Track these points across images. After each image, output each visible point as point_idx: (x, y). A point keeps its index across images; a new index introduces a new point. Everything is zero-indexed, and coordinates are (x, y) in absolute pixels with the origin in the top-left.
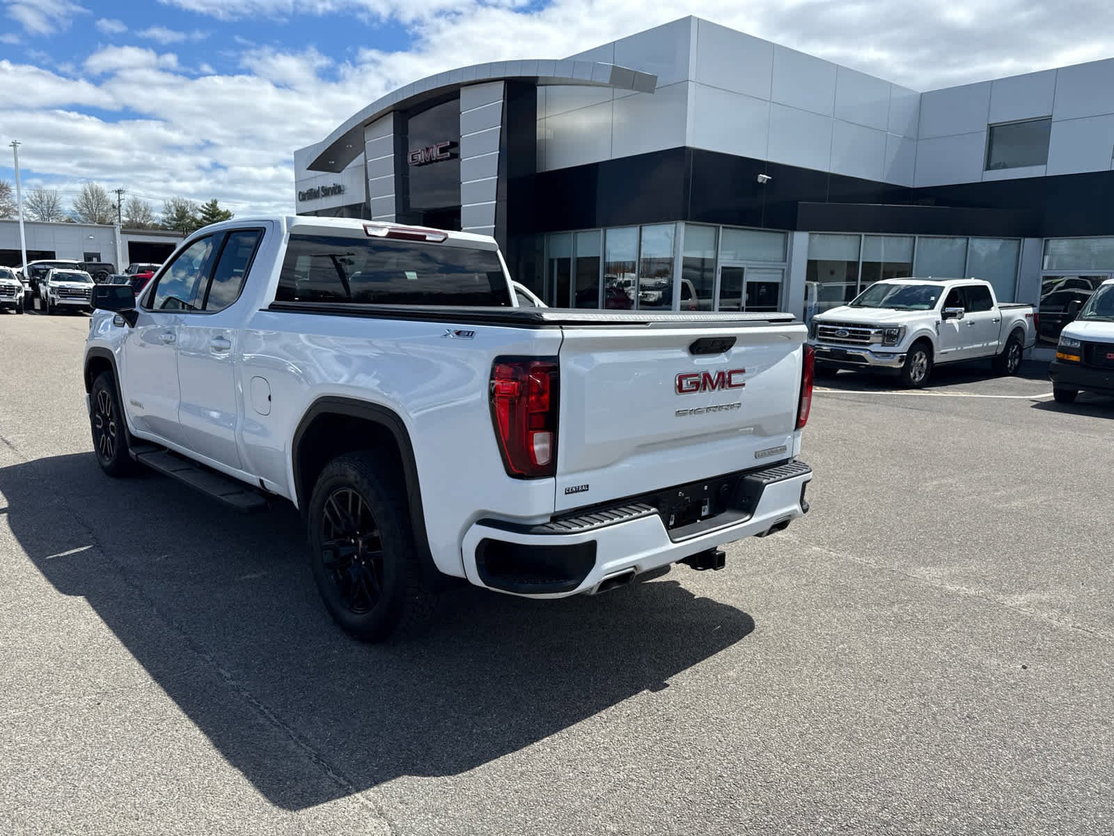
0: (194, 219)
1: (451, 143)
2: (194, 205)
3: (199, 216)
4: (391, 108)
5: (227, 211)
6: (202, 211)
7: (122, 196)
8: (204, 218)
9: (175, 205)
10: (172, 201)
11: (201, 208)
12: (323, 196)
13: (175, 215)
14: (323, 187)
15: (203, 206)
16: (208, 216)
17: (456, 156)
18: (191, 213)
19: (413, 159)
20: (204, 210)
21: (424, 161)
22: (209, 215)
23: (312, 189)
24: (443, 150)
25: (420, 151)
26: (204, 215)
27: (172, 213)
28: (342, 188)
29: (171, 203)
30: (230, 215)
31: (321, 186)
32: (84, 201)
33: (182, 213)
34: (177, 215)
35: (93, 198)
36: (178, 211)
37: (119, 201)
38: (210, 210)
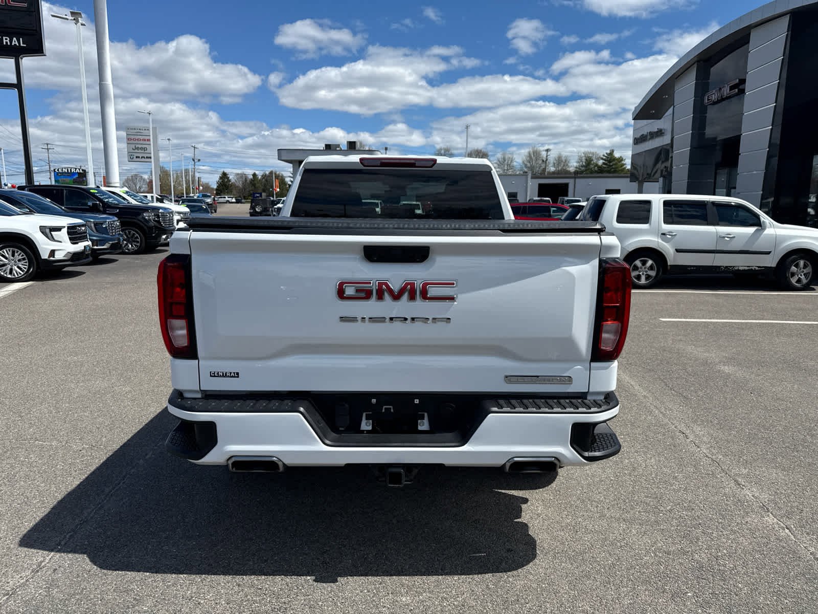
0: (597, 165)
1: (740, 80)
2: (598, 154)
3: (601, 162)
4: (696, 59)
5: (621, 157)
6: (602, 159)
7: (549, 153)
8: (604, 164)
9: (585, 156)
10: (584, 153)
11: (602, 157)
12: (650, 139)
13: (584, 163)
14: (650, 132)
15: (604, 155)
16: (606, 162)
17: (742, 92)
18: (595, 161)
19: (708, 100)
20: (604, 158)
21: (716, 100)
22: (607, 161)
23: (643, 135)
24: (732, 88)
25: (714, 92)
26: (604, 161)
27: (583, 162)
28: (663, 131)
29: (583, 155)
30: (622, 160)
31: (649, 131)
32: (528, 158)
33: (589, 161)
34: (585, 163)
35: (534, 156)
36: (586, 160)
37: (547, 156)
38: (608, 158)
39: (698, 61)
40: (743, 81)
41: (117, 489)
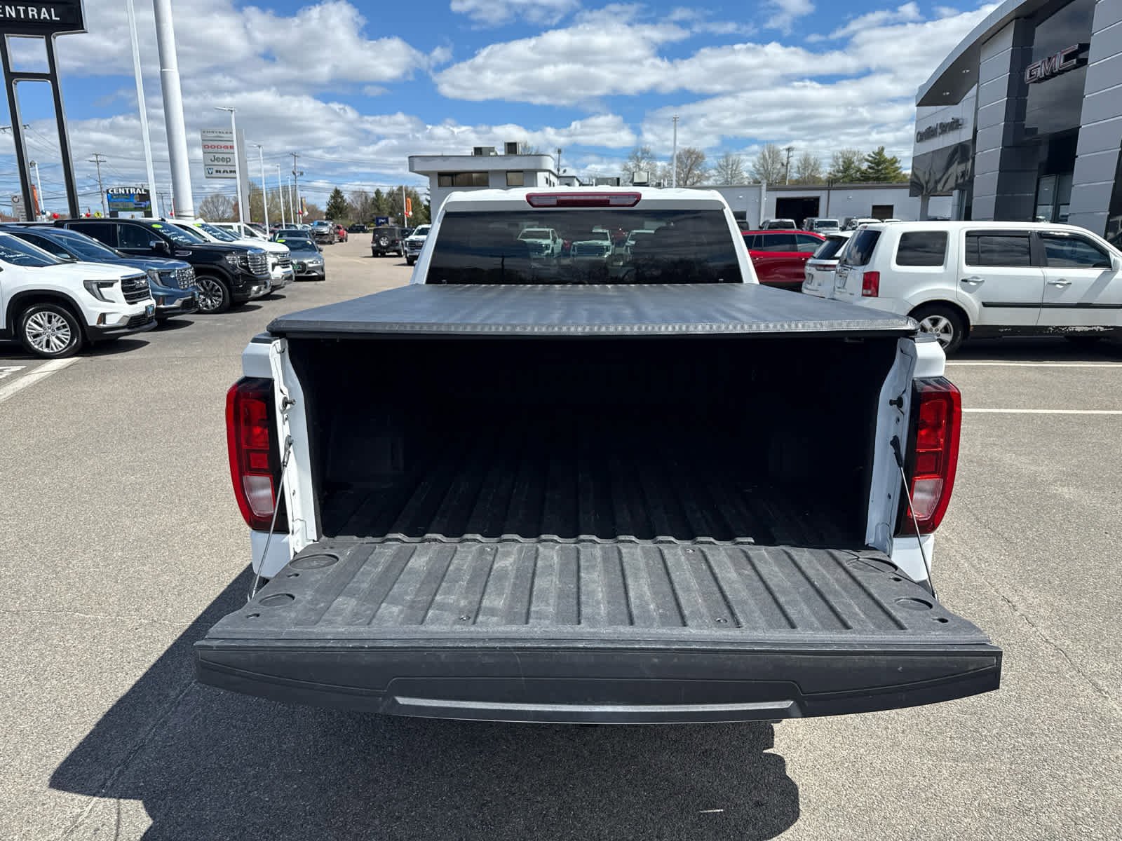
0: (859, 170)
1: (1081, 46)
2: (861, 154)
3: (865, 166)
4: (1013, 15)
5: (894, 157)
6: (867, 160)
7: (791, 154)
8: (870, 167)
9: (843, 157)
10: (841, 153)
11: (867, 157)
12: (940, 134)
13: (841, 168)
14: (941, 124)
15: (869, 156)
16: (873, 165)
17: (1084, 62)
18: (857, 163)
19: (1031, 76)
20: (870, 159)
21: (1043, 76)
22: (875, 163)
23: (930, 127)
24: (1067, 58)
25: (1040, 64)
26: (870, 164)
27: (839, 165)
28: (961, 122)
29: (839, 155)
30: (896, 162)
31: (939, 122)
32: (762, 161)
33: (848, 164)
34: (843, 166)
35: (770, 157)
36: (844, 162)
37: (788, 158)
38: (876, 159)
39: (1017, 18)
40: (1085, 47)
41: (186, 694)
